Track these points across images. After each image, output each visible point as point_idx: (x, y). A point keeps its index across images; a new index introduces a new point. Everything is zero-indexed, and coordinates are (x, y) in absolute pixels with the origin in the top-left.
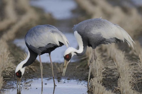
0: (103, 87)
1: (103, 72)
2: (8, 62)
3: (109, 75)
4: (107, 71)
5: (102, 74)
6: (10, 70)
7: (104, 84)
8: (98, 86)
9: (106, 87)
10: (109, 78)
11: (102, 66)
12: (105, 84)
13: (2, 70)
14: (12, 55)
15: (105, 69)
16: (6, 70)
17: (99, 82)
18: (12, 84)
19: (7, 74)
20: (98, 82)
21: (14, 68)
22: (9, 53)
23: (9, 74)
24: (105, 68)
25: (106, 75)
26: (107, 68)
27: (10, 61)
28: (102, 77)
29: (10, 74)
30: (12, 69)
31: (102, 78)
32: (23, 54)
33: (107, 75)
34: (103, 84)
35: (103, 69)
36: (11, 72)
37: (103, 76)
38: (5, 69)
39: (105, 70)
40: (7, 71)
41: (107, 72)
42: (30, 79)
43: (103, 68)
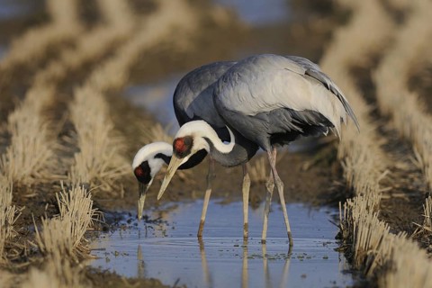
0: (382, 223)
1: (382, 180)
2: (107, 153)
3: (398, 189)
4: (393, 178)
5: (378, 186)
6: (112, 174)
7: (384, 216)
8: (368, 222)
9: (390, 223)
10: (398, 198)
11: (378, 163)
12: (387, 216)
13: (88, 176)
14: (118, 132)
15: (387, 172)
16: (102, 175)
17: (371, 211)
18: (117, 217)
19: (103, 189)
20: (368, 208)
21: (124, 169)
22: (110, 126)
23: (109, 189)
24: (388, 168)
25: (389, 188)
26: (394, 170)
27: (114, 149)
28: (379, 194)
29: (111, 187)
30: (119, 172)
31: (381, 197)
32: (149, 129)
33: (394, 188)
34: (382, 214)
35: (382, 172)
36: (117, 182)
37: (383, 193)
38: (99, 172)
39: (388, 175)
40: (103, 178)
41: (392, 181)
42: (172, 200)
43: (382, 168)
